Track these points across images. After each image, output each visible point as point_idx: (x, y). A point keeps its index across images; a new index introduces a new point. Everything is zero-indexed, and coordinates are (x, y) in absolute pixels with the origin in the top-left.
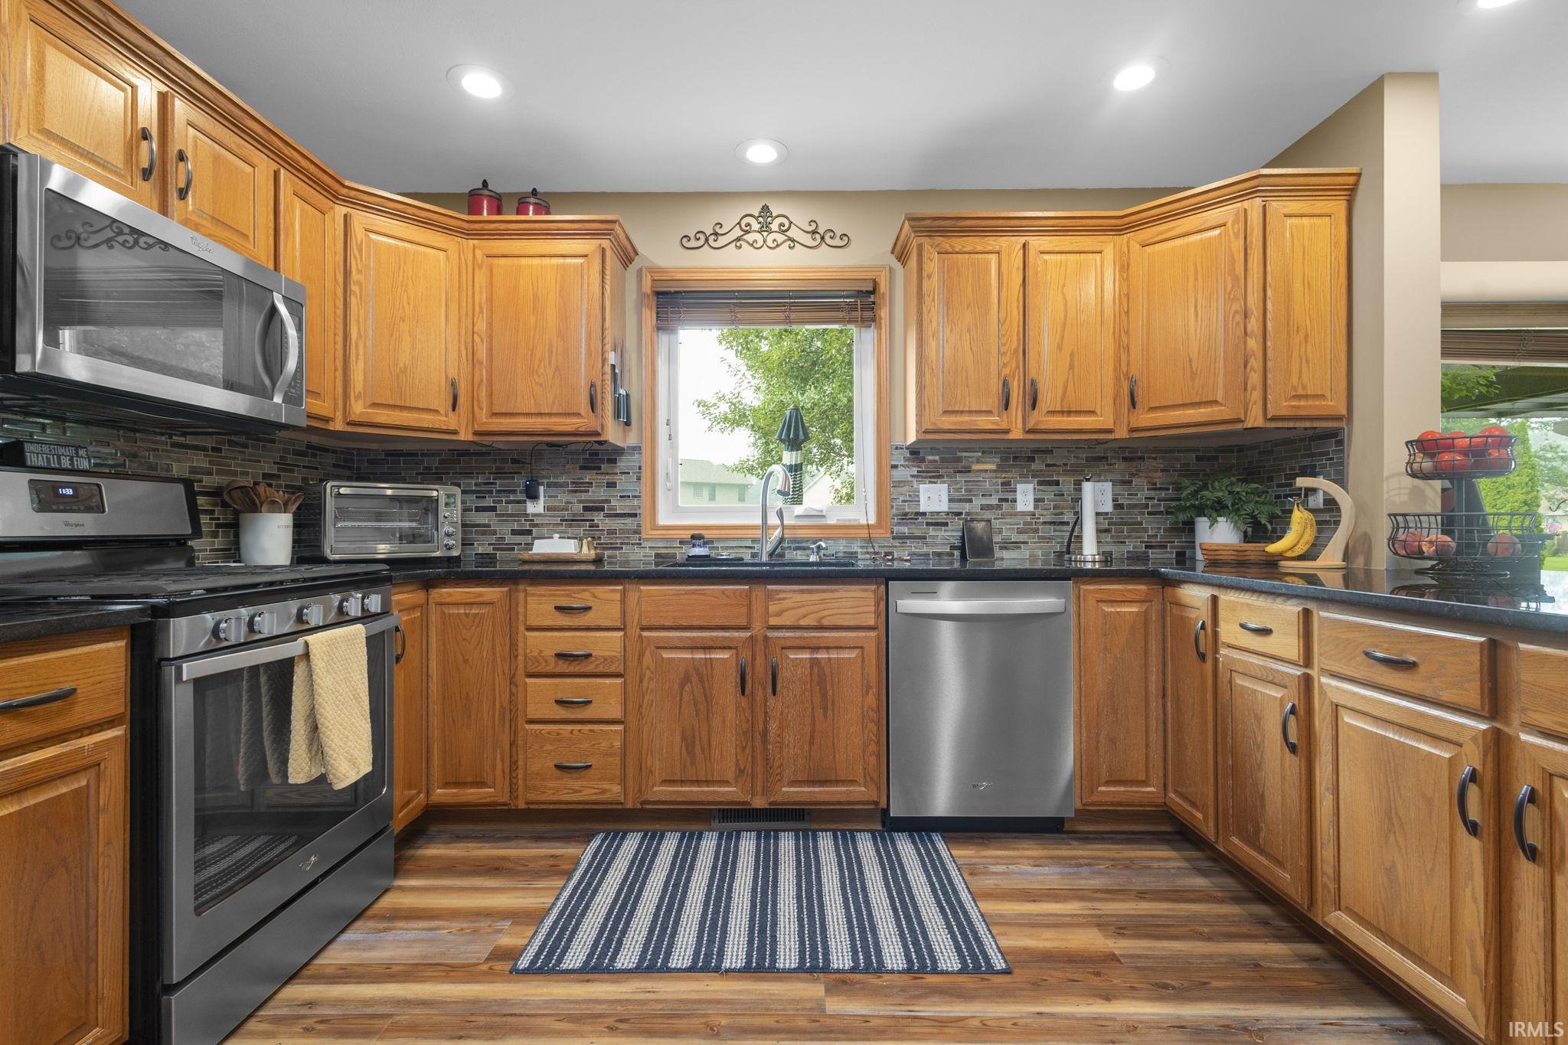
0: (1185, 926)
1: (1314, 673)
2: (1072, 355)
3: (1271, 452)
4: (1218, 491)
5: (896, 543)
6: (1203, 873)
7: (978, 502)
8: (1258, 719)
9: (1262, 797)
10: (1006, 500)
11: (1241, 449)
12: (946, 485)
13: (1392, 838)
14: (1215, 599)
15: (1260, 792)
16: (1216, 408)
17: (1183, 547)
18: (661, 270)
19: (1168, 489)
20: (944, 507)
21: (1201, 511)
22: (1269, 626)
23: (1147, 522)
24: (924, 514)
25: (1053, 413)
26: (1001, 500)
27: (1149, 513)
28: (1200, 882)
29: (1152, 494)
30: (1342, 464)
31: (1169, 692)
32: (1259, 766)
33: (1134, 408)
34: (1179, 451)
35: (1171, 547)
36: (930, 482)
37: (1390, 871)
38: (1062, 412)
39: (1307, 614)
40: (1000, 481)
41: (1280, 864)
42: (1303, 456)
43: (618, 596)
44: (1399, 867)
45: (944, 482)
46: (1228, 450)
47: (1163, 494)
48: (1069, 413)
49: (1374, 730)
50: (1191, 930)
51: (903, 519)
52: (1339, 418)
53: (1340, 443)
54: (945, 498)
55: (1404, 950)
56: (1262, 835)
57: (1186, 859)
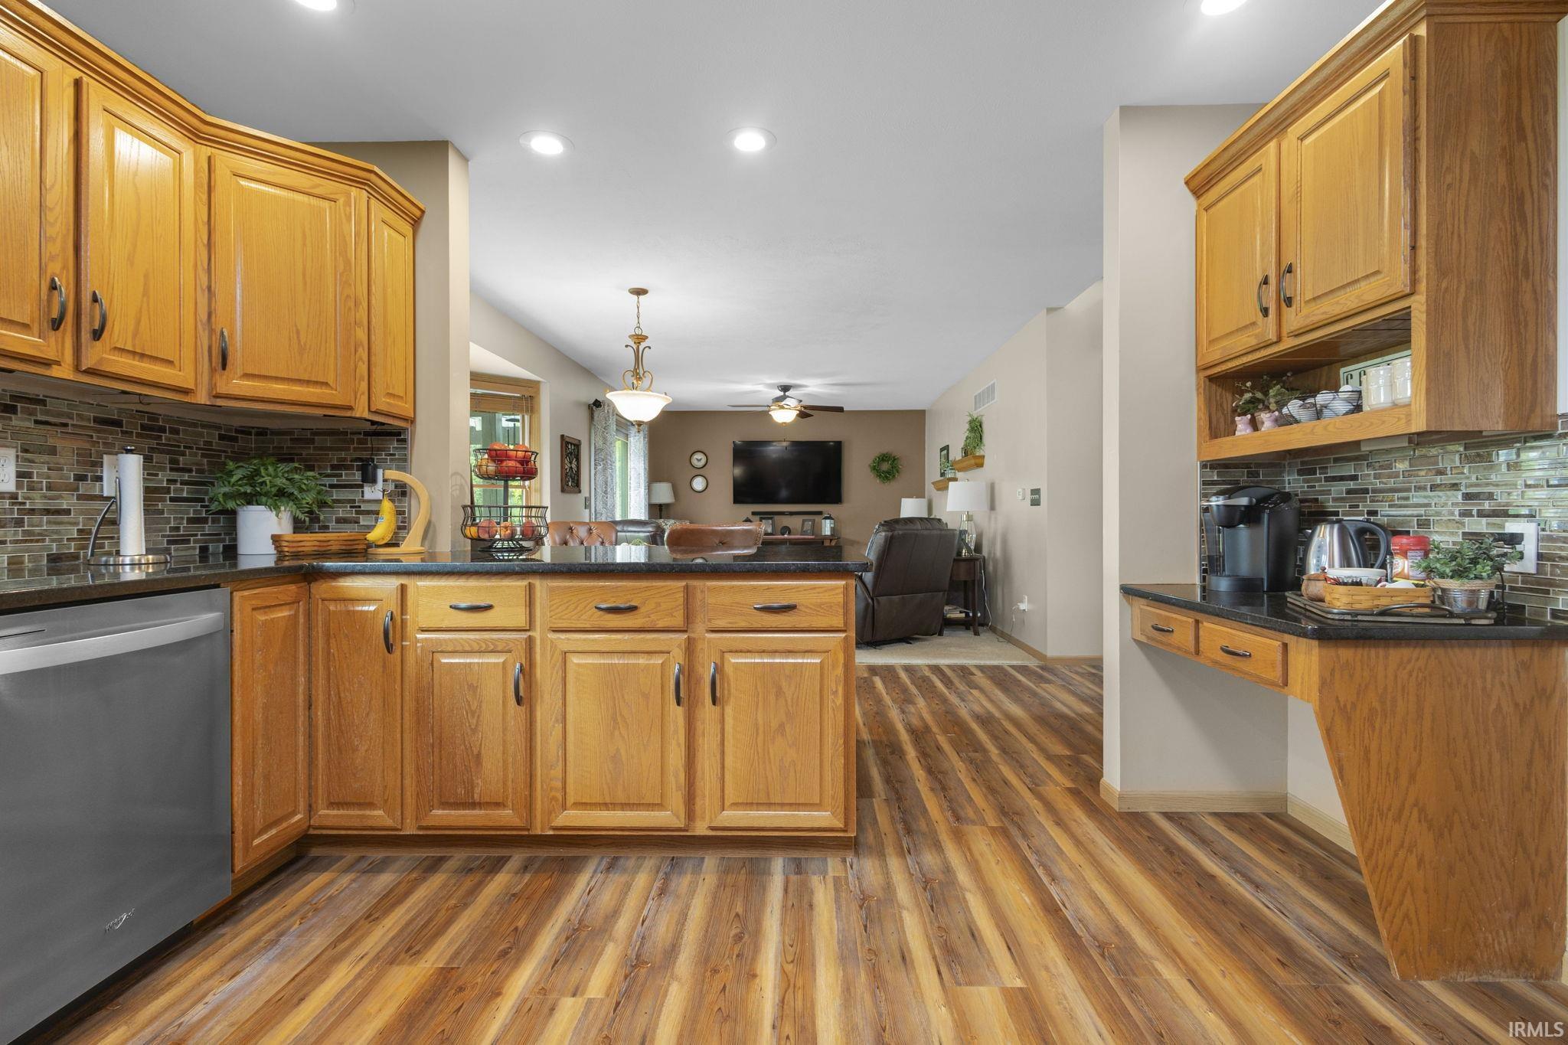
0: (438, 911)
1: (536, 634)
2: (146, 276)
3: (312, 441)
6: (378, 868)
8: (473, 688)
9: (479, 756)
11: (262, 432)
13: (617, 733)
14: (403, 589)
15: (475, 752)
16: (325, 391)
17: (206, 541)
19: (190, 471)
21: (250, 499)
22: (490, 603)
23: (170, 512)
25: (122, 350)
27: (172, 500)
28: (385, 880)
29: (175, 475)
30: (405, 460)
32: (474, 731)
33: (224, 367)
34: (203, 426)
35: (195, 542)
37: (615, 758)
38: (134, 353)
39: (531, 586)
41: (497, 805)
42: (355, 449)
44: (623, 752)
46: (245, 431)
47: (186, 477)
48: (143, 356)
49: (602, 662)
50: (447, 910)
53: (404, 441)
55: (625, 806)
56: (477, 791)
57: (347, 870)
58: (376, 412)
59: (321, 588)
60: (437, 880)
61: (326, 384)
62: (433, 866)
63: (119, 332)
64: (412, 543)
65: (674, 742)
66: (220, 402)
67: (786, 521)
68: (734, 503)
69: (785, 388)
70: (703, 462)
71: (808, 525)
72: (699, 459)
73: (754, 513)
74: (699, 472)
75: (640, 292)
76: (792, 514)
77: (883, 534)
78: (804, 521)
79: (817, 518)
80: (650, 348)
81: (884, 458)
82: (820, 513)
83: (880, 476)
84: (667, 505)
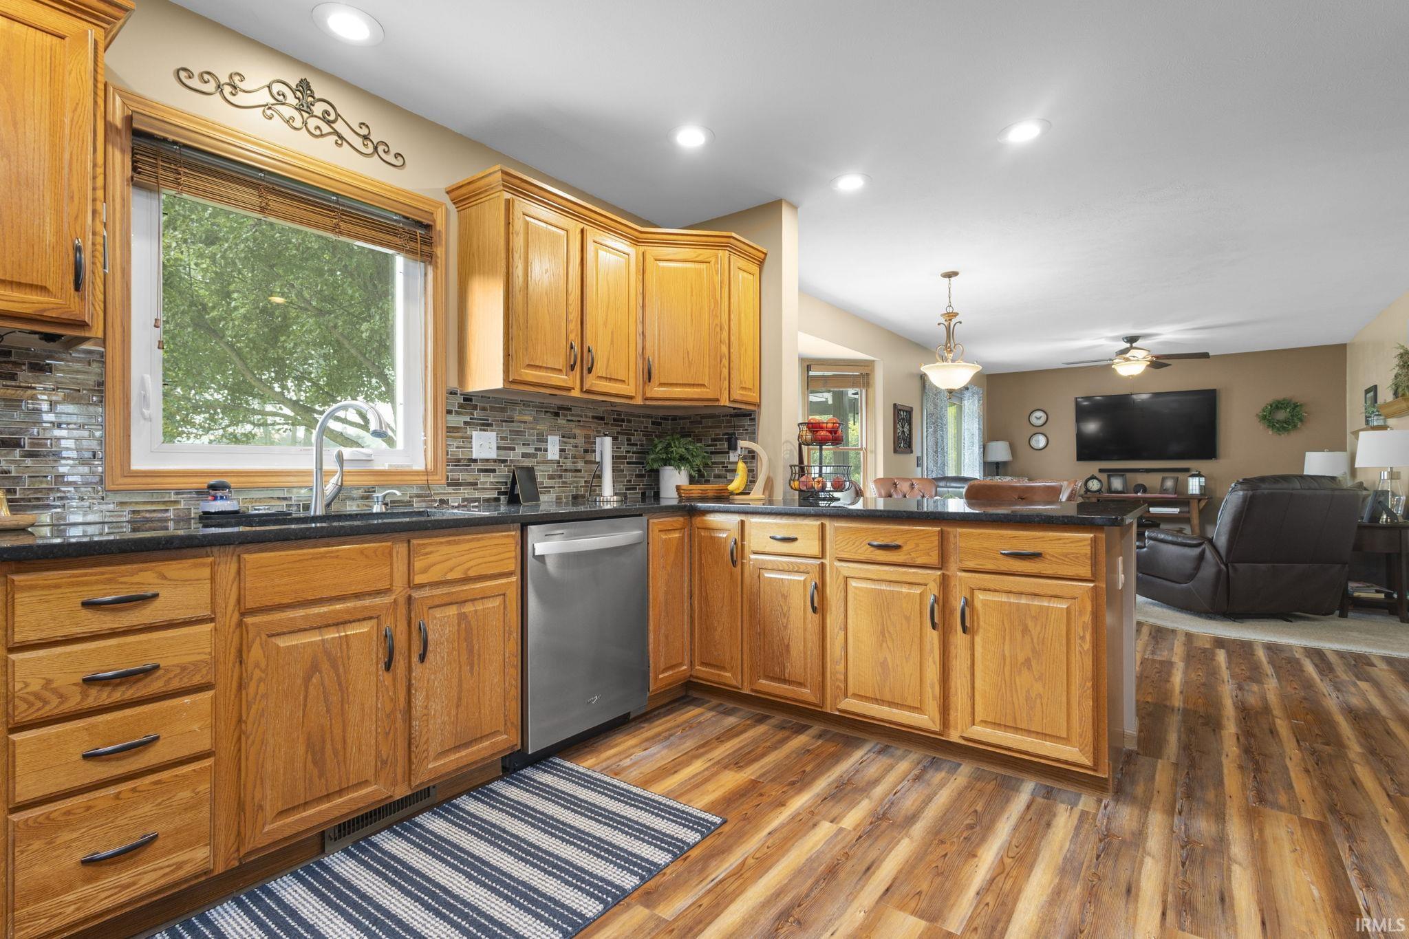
0: (758, 747)
1: (827, 561)
2: (612, 333)
3: (700, 423)
4: (678, 449)
5: (450, 490)
6: (728, 713)
7: (520, 450)
8: (785, 597)
9: (788, 645)
10: (540, 449)
11: (674, 418)
12: (495, 433)
13: (884, 645)
14: (743, 523)
15: (786, 643)
16: (704, 390)
17: (644, 489)
18: (141, 99)
19: (637, 445)
20: (493, 454)
21: (667, 462)
22: (795, 536)
23: (628, 470)
24: (475, 461)
25: (601, 377)
26: (536, 449)
27: (628, 463)
28: (731, 720)
29: (629, 448)
30: (754, 433)
31: (696, 592)
32: (786, 627)
33: (650, 381)
34: (643, 417)
35: (639, 489)
36: (481, 430)
37: (884, 664)
38: (607, 379)
39: (823, 526)
40: (536, 431)
41: (801, 684)
42: (725, 427)
43: (206, 572)
44: (889, 660)
45: (492, 431)
46: (665, 418)
47: (635, 449)
48: (610, 379)
49: (873, 587)
50: (764, 748)
51: (456, 465)
52: (754, 404)
53: (753, 419)
54: (494, 446)
55: (891, 704)
56: (787, 671)
57: (711, 709)
58: (735, 401)
59: (697, 521)
60: (761, 729)
61: (703, 385)
62: (761, 720)
63: (599, 369)
64: (757, 492)
65: (931, 660)
66: (648, 403)
67: (1141, 479)
68: (1078, 460)
69: (1132, 339)
70: (1040, 422)
71: (1169, 484)
72: (1038, 418)
73: (1101, 471)
74: (1039, 430)
75: (950, 275)
76: (1148, 471)
77: (1241, 493)
78: (1164, 479)
79: (1181, 476)
80: (961, 323)
81: (1278, 406)
82: (1187, 470)
83: (1273, 427)
84: (1005, 463)
